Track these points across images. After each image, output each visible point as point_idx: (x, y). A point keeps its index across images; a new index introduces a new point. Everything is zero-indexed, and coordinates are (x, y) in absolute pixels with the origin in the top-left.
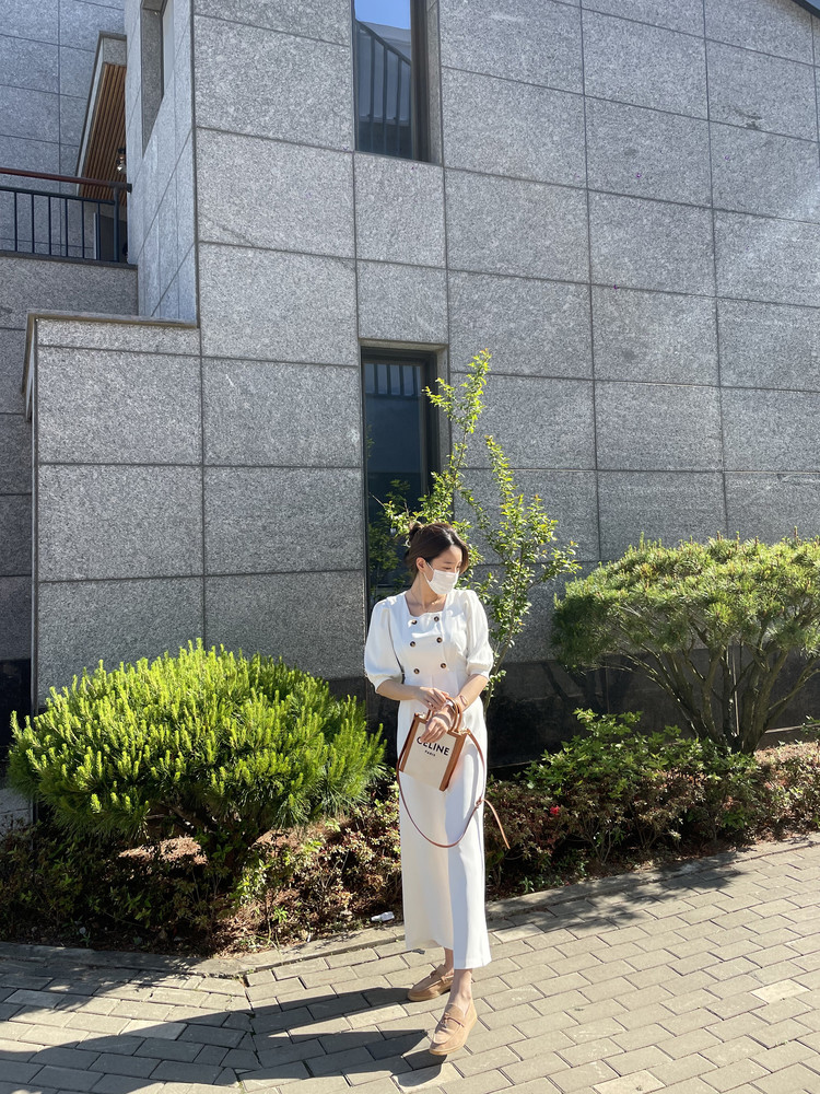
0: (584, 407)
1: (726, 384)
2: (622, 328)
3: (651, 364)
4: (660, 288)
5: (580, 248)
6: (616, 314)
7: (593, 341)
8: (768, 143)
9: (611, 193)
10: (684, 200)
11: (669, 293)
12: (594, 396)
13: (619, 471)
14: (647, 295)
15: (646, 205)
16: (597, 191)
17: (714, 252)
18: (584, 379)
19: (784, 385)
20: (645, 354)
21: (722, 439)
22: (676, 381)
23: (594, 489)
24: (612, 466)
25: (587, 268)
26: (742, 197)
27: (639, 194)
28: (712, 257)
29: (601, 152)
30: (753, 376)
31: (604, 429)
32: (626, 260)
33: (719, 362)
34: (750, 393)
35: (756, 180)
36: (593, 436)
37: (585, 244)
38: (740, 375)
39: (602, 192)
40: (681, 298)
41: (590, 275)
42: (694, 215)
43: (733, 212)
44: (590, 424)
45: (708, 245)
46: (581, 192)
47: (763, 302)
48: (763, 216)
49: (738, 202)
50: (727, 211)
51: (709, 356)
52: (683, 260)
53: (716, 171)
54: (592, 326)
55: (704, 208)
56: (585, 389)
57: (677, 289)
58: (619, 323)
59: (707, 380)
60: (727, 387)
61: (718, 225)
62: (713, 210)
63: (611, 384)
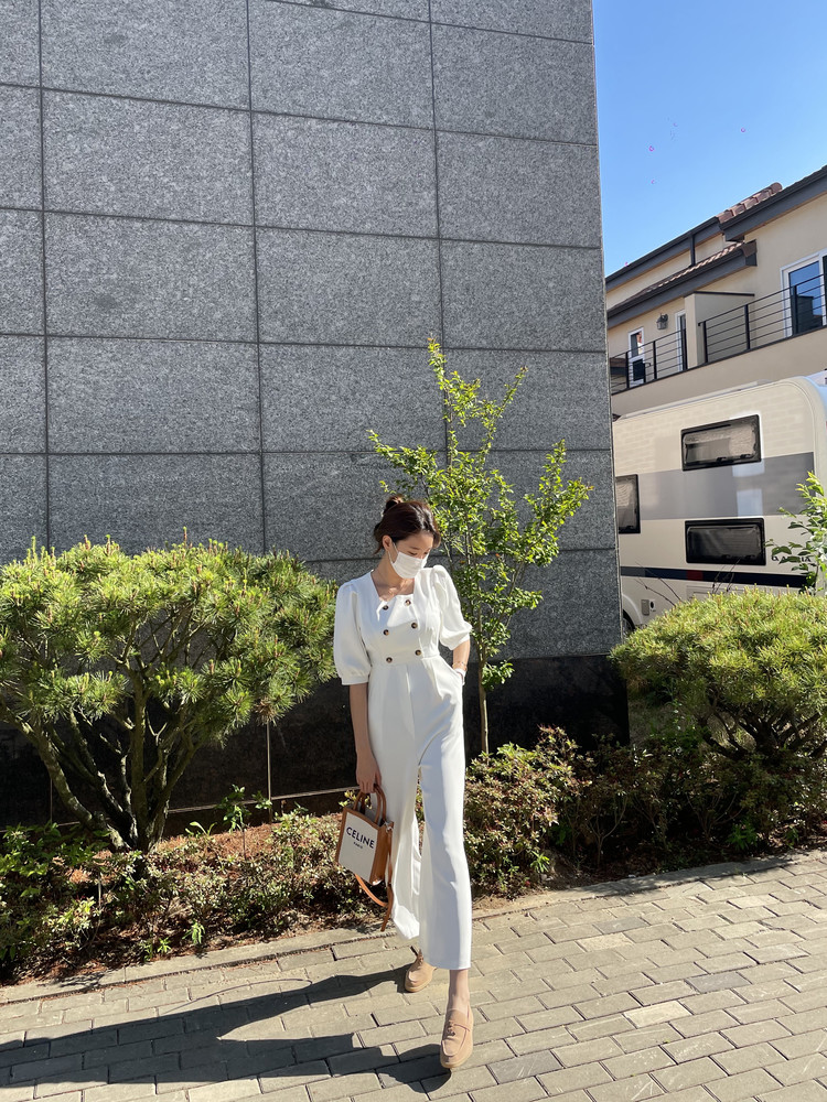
0: (31, 373)
1: (269, 339)
2: (96, 269)
3: (143, 314)
4: (161, 215)
5: (27, 165)
6: (85, 249)
7: (45, 284)
8: (346, 24)
9: (81, 92)
10: (203, 100)
11: (174, 221)
12: (46, 357)
13: (86, 454)
14: (138, 225)
15: (139, 107)
16: (56, 90)
17: (252, 167)
18: (28, 335)
19: (364, 339)
20: (134, 301)
21: (260, 409)
22: (184, 335)
23: (42, 478)
24: (74, 449)
25: (38, 190)
26: (300, 96)
27: (127, 92)
28: (249, 174)
29: (65, 39)
30: (313, 329)
31: (62, 400)
32: (104, 179)
33: (257, 310)
34: (307, 350)
35: (325, 73)
36: (43, 408)
37: (36, 159)
38: (293, 327)
39: (65, 91)
40: (196, 228)
41: (43, 199)
42: (220, 120)
43: (286, 114)
44: (38, 394)
45: (241, 157)
46: (30, 91)
47: (333, 232)
48: (334, 120)
49: (294, 102)
50: (276, 114)
51: (240, 303)
52: (199, 178)
53: (258, 61)
54: (44, 266)
55: (237, 110)
56: (31, 347)
57: (189, 215)
58: (91, 261)
59: (237, 334)
60: (270, 343)
61: (259, 133)
62: (251, 112)
63: (74, 341)
